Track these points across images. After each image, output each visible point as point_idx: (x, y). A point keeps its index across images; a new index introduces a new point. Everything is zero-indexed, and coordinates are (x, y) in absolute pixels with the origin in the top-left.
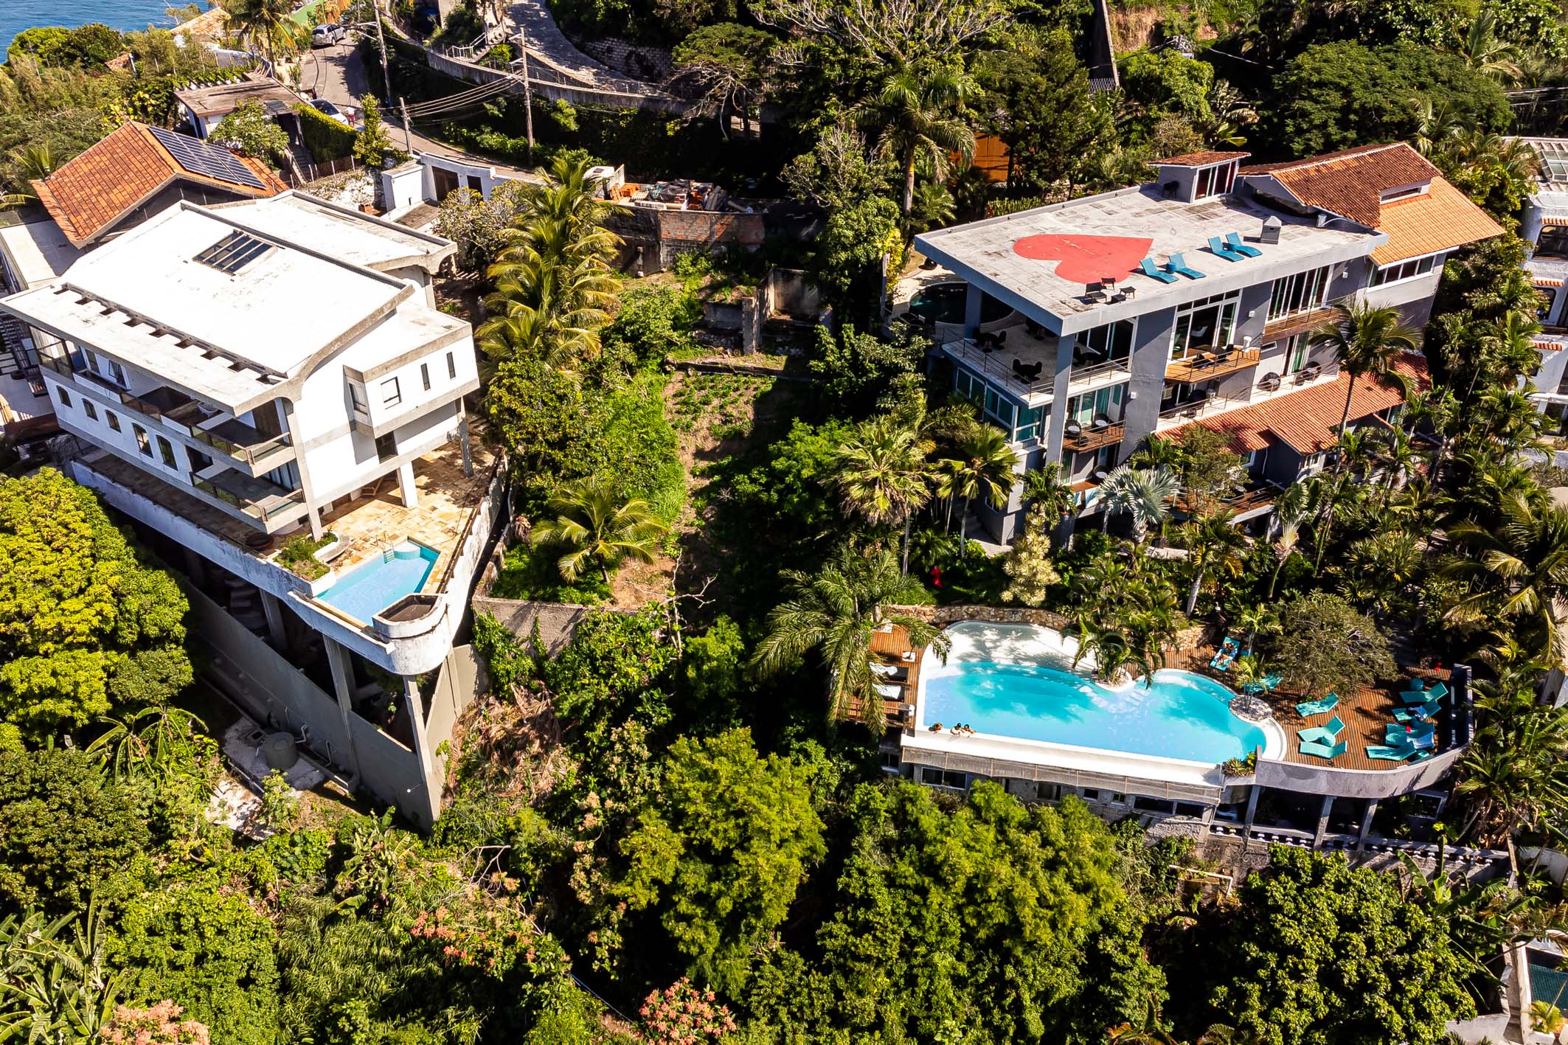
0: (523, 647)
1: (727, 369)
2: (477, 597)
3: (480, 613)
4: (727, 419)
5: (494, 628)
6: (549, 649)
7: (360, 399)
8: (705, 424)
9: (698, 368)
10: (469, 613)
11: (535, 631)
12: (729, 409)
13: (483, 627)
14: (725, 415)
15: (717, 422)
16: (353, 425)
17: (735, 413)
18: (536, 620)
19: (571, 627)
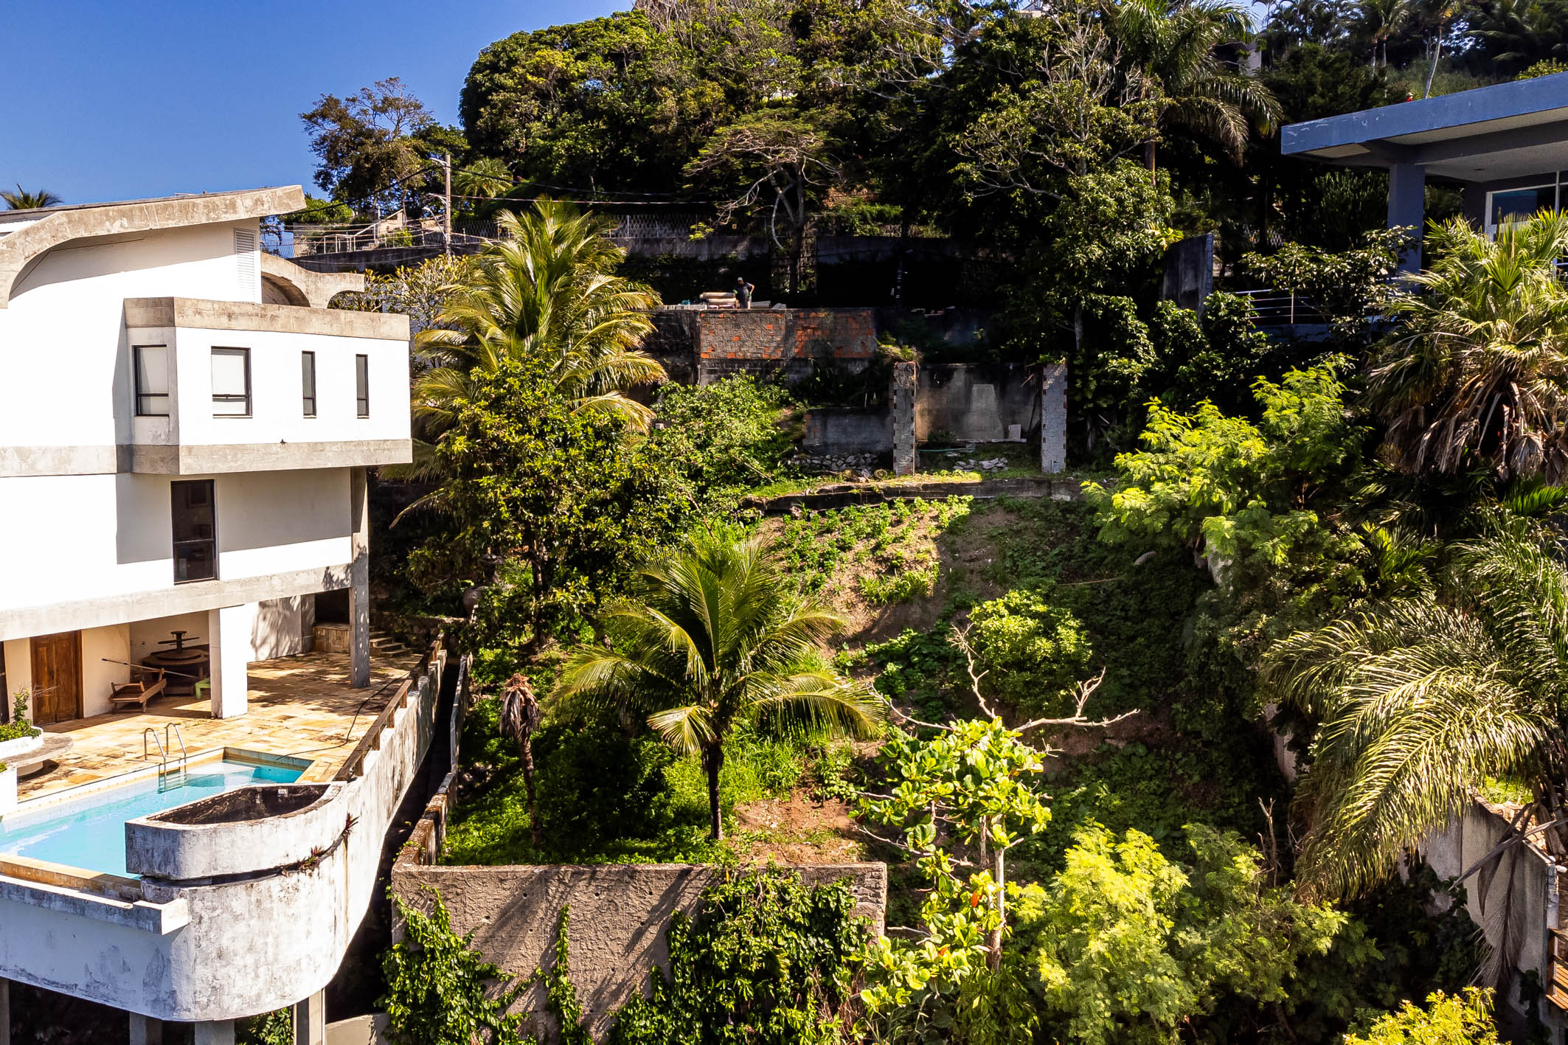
0: (515, 1011)
1: (872, 497)
2: (403, 865)
3: (411, 910)
4: (892, 566)
5: (446, 952)
6: (584, 1008)
7: (153, 381)
8: (847, 581)
9: (812, 502)
10: (381, 907)
11: (554, 959)
12: (889, 550)
13: (418, 953)
14: (886, 560)
15: (869, 577)
16: (127, 456)
17: (906, 554)
18: (562, 916)
19: (653, 931)
